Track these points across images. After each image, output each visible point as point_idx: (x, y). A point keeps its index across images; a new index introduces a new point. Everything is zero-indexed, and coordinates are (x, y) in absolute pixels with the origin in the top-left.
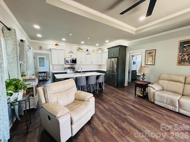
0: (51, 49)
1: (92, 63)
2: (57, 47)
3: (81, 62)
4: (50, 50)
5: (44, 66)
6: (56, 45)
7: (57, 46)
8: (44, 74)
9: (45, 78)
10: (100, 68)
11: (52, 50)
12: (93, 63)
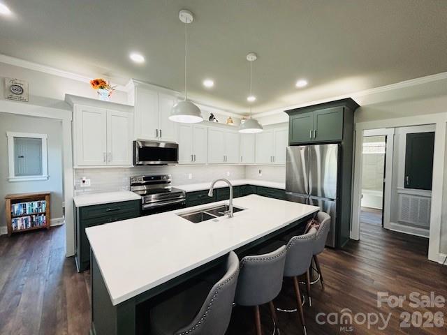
0: (73, 101)
1: (225, 158)
2: (103, 95)
3: (193, 158)
4: (68, 103)
5: (40, 173)
6: (96, 83)
7: (101, 90)
8: (35, 204)
9: (43, 218)
10: (245, 175)
11: (78, 106)
12: (229, 161)
